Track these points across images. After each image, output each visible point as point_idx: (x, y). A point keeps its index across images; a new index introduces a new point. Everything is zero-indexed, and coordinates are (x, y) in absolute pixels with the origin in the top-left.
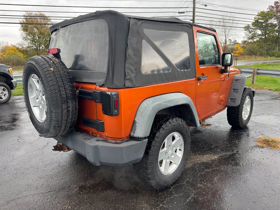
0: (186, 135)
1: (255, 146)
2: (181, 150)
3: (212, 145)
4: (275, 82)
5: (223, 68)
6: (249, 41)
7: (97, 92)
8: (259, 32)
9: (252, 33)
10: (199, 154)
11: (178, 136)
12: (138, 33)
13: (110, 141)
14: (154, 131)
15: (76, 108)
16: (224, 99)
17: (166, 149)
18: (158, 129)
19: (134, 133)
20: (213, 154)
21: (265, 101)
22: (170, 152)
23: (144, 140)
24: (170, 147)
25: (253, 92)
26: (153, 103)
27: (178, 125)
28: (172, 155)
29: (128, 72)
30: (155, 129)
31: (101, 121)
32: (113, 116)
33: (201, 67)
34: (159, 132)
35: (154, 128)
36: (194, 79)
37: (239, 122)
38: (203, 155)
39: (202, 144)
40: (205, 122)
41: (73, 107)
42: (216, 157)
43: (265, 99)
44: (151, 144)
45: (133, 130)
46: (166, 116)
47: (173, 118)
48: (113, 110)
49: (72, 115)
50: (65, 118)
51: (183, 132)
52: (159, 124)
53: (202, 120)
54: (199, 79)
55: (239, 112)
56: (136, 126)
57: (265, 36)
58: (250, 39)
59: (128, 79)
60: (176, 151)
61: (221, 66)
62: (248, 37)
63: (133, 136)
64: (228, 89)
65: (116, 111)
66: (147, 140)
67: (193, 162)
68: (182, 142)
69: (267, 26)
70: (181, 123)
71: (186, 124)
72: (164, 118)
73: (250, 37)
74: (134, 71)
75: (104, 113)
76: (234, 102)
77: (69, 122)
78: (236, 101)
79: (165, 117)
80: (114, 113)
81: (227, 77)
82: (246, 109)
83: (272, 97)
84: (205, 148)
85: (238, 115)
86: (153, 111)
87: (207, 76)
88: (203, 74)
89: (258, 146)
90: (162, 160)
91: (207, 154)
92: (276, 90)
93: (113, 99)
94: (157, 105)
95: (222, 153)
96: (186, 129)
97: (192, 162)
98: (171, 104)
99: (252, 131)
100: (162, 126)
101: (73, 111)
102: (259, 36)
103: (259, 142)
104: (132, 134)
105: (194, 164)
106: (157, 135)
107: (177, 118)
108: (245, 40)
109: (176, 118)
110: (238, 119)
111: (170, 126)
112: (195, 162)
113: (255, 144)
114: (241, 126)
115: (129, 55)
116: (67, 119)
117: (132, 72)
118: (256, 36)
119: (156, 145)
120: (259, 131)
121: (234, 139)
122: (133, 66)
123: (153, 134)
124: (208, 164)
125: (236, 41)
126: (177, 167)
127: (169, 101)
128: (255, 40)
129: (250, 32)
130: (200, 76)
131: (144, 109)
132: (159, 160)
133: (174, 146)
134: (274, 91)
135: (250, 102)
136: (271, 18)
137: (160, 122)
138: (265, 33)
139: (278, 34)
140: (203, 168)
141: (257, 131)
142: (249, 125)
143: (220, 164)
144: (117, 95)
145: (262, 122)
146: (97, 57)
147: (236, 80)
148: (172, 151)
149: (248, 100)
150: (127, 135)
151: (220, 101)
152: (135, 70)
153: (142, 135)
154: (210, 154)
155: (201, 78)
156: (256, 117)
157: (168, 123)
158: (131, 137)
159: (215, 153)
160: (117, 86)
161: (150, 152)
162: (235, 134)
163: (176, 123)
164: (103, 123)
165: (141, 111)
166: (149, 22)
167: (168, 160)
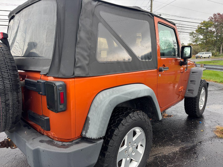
0: (147, 129)
1: (213, 136)
2: (143, 146)
3: (172, 135)
4: (217, 75)
5: (182, 60)
6: (194, 44)
7: (41, 82)
8: (201, 37)
9: (196, 37)
10: (160, 146)
11: (140, 131)
12: (93, 14)
13: (56, 142)
14: (113, 128)
15: (18, 101)
16: (183, 90)
17: (126, 147)
18: (117, 126)
19: (86, 132)
20: (174, 146)
21: (213, 92)
22: (131, 149)
23: (98, 142)
24: (130, 144)
25: (208, 84)
26: (111, 95)
27: (140, 120)
28: (133, 152)
29: (78, 58)
30: (114, 125)
31: (45, 118)
32: (58, 112)
33: (162, 59)
34: (118, 130)
35: (112, 124)
36: (155, 70)
37: (196, 112)
38: (164, 146)
39: (162, 134)
40: (165, 113)
41: (13, 100)
42: (177, 149)
43: (213, 90)
44: (108, 144)
45: (85, 129)
46: (127, 108)
47: (134, 111)
48: (58, 105)
49: (13, 109)
50: (3, 113)
51: (145, 126)
52: (118, 119)
53: (163, 111)
54: (160, 71)
55: (196, 102)
56: (89, 124)
57: (206, 40)
58: (194, 42)
59: (79, 67)
60: (137, 148)
61: (180, 58)
62: (193, 40)
63: (85, 136)
64: (186, 81)
65: (61, 106)
66: (102, 141)
67: (155, 155)
68: (144, 137)
69: (207, 32)
70: (142, 116)
71: (148, 118)
72: (124, 112)
73: (194, 41)
74: (88, 58)
75: (49, 109)
76: (192, 93)
77: (10, 117)
78: (193, 92)
79: (125, 110)
80: (59, 109)
81: (186, 69)
82: (202, 99)
83: (219, 88)
84: (165, 139)
85: (195, 105)
86: (110, 106)
87: (168, 67)
88: (164, 66)
89: (217, 136)
90: (122, 160)
91: (168, 145)
92: (221, 82)
93: (58, 90)
94: (115, 98)
95: (183, 145)
96: (147, 123)
97: (153, 156)
98: (131, 97)
99: (208, 120)
100: (122, 122)
101: (13, 104)
102: (201, 40)
103: (217, 132)
104: (84, 134)
105: (156, 157)
106: (116, 132)
107: (139, 111)
108: (190, 43)
109: (137, 112)
110: (195, 109)
111: (130, 120)
112: (156, 154)
113: (213, 134)
114: (198, 116)
115: (81, 38)
116: (6, 114)
117: (85, 59)
118: (199, 40)
119: (114, 144)
120: (215, 121)
121: (192, 129)
122: (86, 51)
123: (110, 131)
124: (170, 158)
125: (183, 44)
126: (138, 164)
127: (130, 93)
128: (198, 43)
129: (194, 37)
130: (162, 67)
131: (100, 102)
132: (118, 161)
133: (135, 143)
134: (219, 83)
135: (205, 93)
136: (210, 27)
137: (120, 117)
138: (206, 38)
139: (216, 38)
140: (165, 163)
141: (213, 120)
142: (204, 114)
143: (182, 157)
144: (65, 86)
145: (215, 111)
146: (45, 42)
147: (193, 72)
148: (133, 148)
149: (203, 91)
150: (78, 135)
151: (179, 92)
152: (89, 56)
153: (96, 135)
154: (171, 146)
155: (163, 69)
156: (209, 106)
157: (128, 118)
158: (83, 137)
159: (176, 144)
160: (64, 75)
161: (107, 153)
162: (192, 124)
163: (137, 117)
164: (48, 120)
165: (96, 105)
166: (106, 5)
167: (128, 159)
